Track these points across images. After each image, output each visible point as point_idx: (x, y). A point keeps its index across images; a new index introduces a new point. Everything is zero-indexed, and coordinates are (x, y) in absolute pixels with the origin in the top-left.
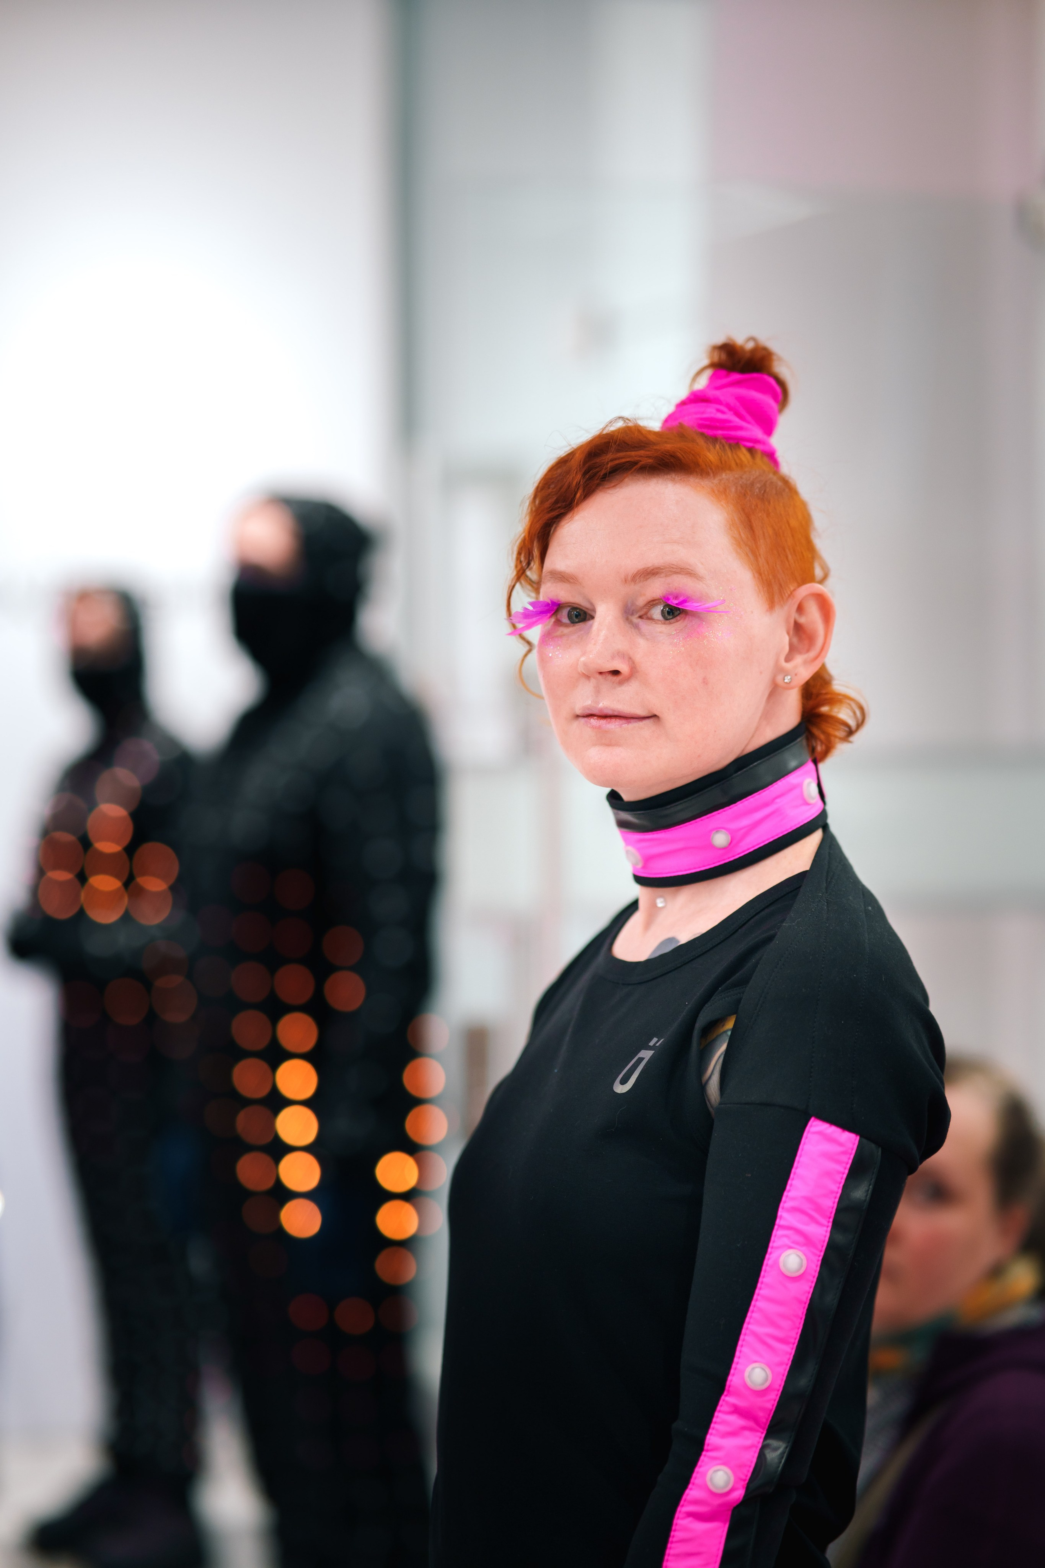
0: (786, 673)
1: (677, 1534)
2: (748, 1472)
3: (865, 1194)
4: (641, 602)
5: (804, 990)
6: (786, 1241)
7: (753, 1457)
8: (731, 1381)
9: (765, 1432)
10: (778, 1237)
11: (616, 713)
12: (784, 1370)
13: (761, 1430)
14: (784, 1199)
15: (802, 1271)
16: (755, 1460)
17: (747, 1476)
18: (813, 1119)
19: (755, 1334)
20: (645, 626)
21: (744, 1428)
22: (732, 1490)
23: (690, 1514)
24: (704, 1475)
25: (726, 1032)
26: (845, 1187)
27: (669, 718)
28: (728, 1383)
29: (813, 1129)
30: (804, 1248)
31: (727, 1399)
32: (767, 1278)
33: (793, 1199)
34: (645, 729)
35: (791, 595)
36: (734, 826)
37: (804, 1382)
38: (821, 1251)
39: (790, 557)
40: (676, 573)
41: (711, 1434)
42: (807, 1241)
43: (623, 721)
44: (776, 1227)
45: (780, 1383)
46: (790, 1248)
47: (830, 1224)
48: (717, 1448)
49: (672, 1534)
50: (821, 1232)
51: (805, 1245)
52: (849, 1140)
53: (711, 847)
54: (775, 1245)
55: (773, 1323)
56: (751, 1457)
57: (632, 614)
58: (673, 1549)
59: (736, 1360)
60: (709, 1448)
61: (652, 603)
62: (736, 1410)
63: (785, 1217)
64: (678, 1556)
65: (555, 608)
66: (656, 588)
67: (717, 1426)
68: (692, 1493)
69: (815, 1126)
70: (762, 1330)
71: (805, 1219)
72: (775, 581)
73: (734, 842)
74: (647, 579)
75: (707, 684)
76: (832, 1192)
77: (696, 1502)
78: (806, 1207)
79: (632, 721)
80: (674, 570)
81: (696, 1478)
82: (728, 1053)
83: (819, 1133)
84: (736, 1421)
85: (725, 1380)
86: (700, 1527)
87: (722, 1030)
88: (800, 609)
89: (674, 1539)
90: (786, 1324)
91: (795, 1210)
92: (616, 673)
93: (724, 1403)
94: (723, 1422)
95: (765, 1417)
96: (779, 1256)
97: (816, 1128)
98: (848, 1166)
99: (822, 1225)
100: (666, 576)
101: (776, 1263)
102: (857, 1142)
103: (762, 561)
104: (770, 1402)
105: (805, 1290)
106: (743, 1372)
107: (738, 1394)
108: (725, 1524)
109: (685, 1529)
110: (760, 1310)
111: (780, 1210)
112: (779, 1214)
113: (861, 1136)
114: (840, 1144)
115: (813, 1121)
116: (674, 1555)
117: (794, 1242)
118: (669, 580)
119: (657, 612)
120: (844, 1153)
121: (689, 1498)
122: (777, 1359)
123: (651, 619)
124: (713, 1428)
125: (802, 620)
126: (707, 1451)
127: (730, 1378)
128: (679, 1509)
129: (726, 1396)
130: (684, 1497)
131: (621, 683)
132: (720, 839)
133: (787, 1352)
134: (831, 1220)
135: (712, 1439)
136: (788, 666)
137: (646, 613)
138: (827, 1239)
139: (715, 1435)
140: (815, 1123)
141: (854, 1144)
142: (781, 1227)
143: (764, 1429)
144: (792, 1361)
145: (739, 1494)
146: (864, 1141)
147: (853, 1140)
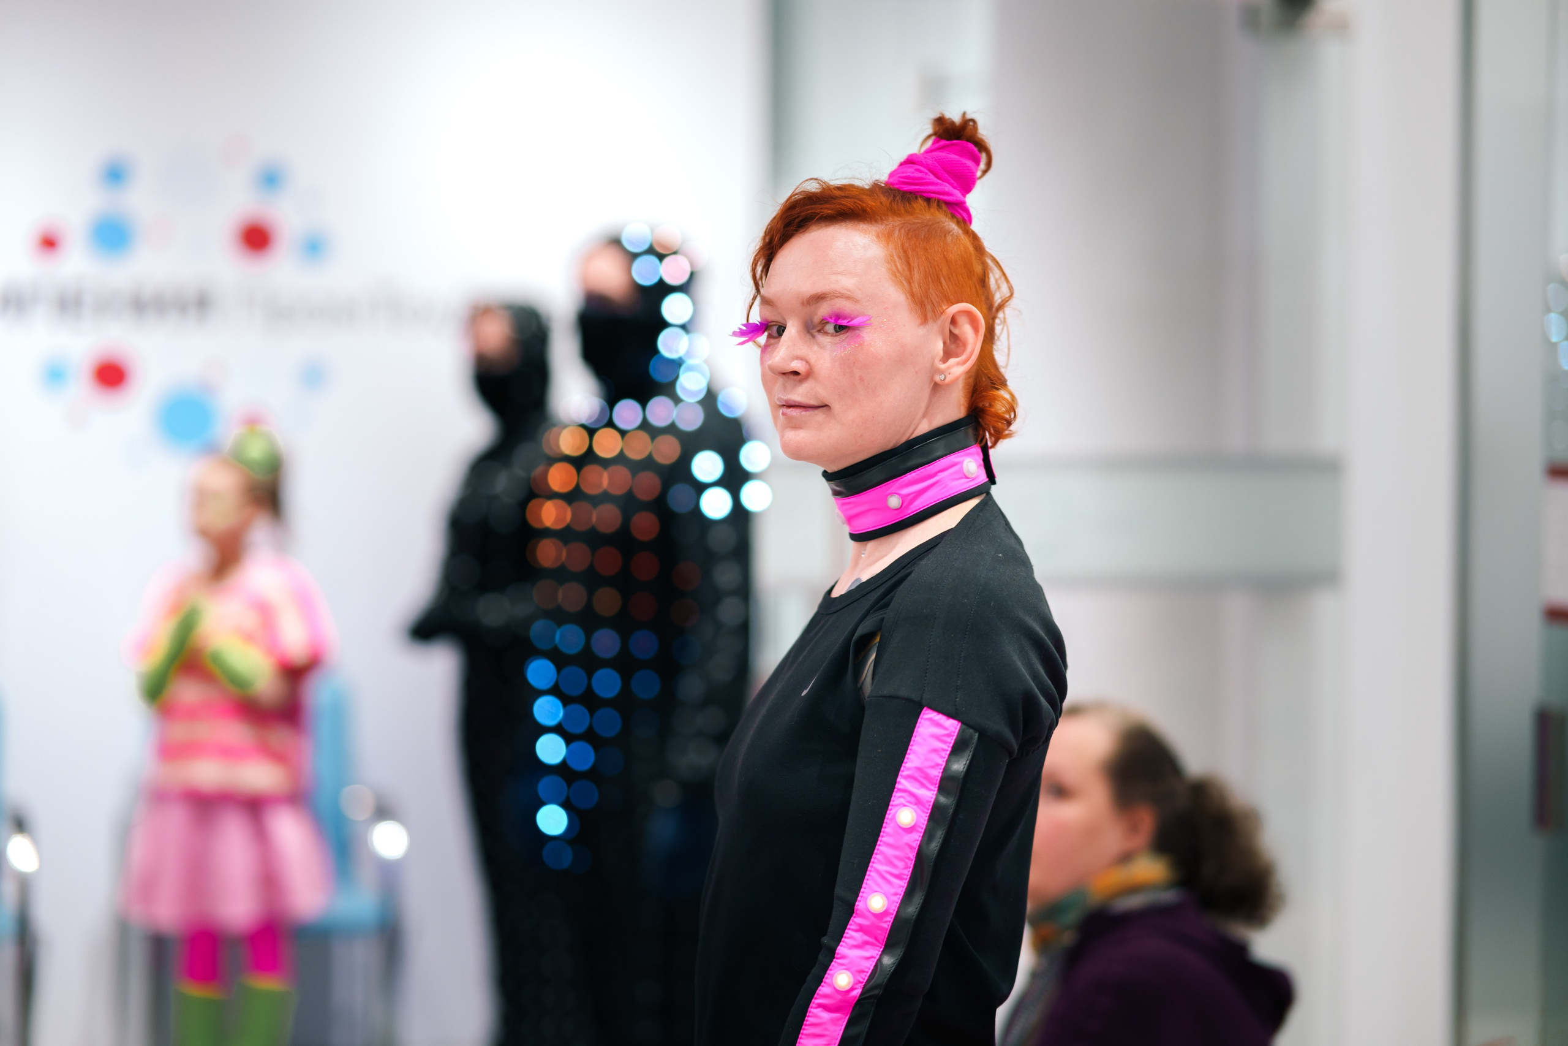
0: (941, 372)
1: (809, 1019)
2: (865, 977)
3: (963, 767)
4: (817, 319)
5: (925, 611)
6: (902, 800)
7: (871, 965)
8: (858, 905)
9: (883, 947)
10: (897, 798)
11: (797, 404)
12: (898, 899)
13: (880, 945)
14: (902, 768)
15: (913, 824)
16: (872, 968)
17: (864, 979)
18: (925, 708)
19: (877, 871)
20: (822, 338)
21: (866, 943)
22: (852, 989)
23: (820, 1006)
24: (832, 976)
25: (875, 644)
26: (947, 762)
27: (837, 407)
28: (856, 907)
29: (926, 716)
30: (915, 807)
31: (855, 920)
32: (887, 828)
33: (909, 769)
34: (819, 416)
35: (943, 312)
36: (905, 491)
37: (912, 910)
38: (928, 810)
39: (943, 282)
40: (837, 297)
41: (842, 946)
42: (918, 801)
43: (803, 409)
44: (896, 790)
45: (894, 908)
46: (905, 806)
47: (936, 789)
48: (843, 957)
49: (806, 1018)
50: (929, 794)
51: (916, 804)
52: (952, 726)
53: (888, 508)
54: (895, 803)
55: (890, 863)
56: (870, 965)
57: (813, 329)
58: (806, 1030)
59: (862, 890)
60: (839, 956)
61: (824, 322)
62: (861, 929)
63: (902, 782)
64: (809, 1036)
65: (765, 327)
66: (824, 310)
67: (846, 940)
68: (823, 989)
69: (927, 714)
70: (883, 868)
71: (917, 785)
72: (928, 302)
73: (904, 505)
74: (818, 302)
75: (863, 381)
76: (938, 765)
77: (825, 996)
78: (917, 775)
79: (810, 409)
80: (837, 295)
81: (827, 979)
82: (876, 660)
83: (930, 719)
84: (859, 937)
85: (854, 905)
86: (825, 1016)
87: (874, 643)
88: (953, 321)
89: (808, 1023)
90: (900, 864)
91: (908, 777)
92: (796, 373)
93: (853, 923)
94: (851, 937)
95: (883, 936)
96: (896, 812)
97: (928, 715)
98: (951, 745)
99: (930, 790)
100: (831, 299)
101: (894, 816)
102: (958, 727)
103: (916, 287)
104: (887, 924)
105: (915, 838)
106: (866, 899)
107: (863, 916)
108: (846, 1016)
109: (816, 1016)
110: (882, 853)
111: (899, 777)
112: (898, 780)
113: (963, 723)
114: (945, 728)
115: (926, 710)
116: (806, 1035)
117: (908, 802)
118: (833, 302)
119: (830, 328)
120: (948, 735)
121: (821, 993)
122: (893, 891)
123: (826, 333)
124: (843, 942)
125: (956, 331)
126: (837, 958)
127: (857, 903)
128: (813, 1000)
129: (855, 917)
130: (818, 991)
131: (801, 381)
132: (894, 502)
133: (901, 886)
134: (937, 786)
135: (841, 950)
136: (943, 366)
137: (822, 328)
138: (933, 800)
139: (844, 947)
140: (927, 712)
141: (956, 729)
142: (899, 790)
143: (882, 944)
144: (904, 892)
145: (857, 992)
146: (964, 726)
147: (955, 726)
